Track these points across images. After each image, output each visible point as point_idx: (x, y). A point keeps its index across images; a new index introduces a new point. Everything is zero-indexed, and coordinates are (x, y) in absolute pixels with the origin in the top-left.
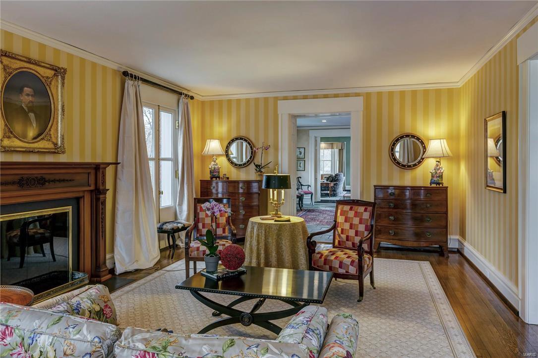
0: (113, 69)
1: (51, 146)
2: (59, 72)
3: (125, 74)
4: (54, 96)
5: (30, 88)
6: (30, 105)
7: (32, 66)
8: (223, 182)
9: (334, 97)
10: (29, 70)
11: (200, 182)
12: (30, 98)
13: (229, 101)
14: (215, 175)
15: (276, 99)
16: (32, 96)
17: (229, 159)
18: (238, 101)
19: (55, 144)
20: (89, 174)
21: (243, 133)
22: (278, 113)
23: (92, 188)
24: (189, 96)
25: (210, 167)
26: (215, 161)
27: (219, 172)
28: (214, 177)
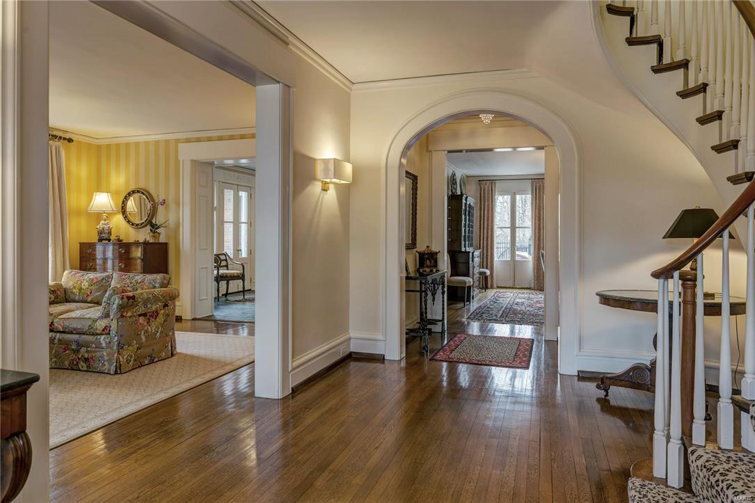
8: (114, 244)
9: (241, 139)
11: (79, 245)
13: (127, 145)
14: (104, 237)
15: (178, 141)
17: (126, 217)
18: (137, 144)
21: (142, 185)
22: (179, 159)
24: (65, 139)
25: (98, 227)
26: (105, 220)
27: (110, 233)
28: (101, 240)
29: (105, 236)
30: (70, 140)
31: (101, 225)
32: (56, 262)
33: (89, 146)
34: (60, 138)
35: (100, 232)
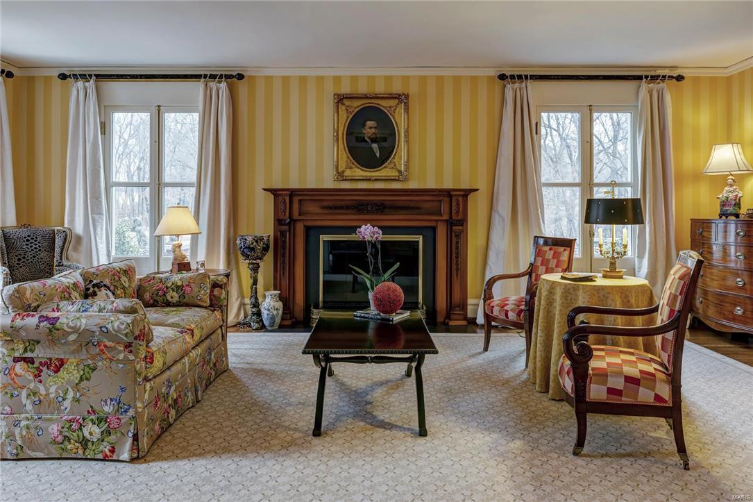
0: (488, 77)
1: (395, 173)
2: (402, 98)
3: (502, 77)
4: (398, 124)
5: (372, 120)
6: (374, 136)
7: (372, 101)
10: (371, 105)
12: (373, 130)
14: (727, 210)
16: (375, 128)
19: (400, 172)
20: (441, 201)
23: (446, 217)
24: (671, 77)
25: (720, 196)
26: (731, 186)
27: (738, 205)
28: (724, 214)
29: (730, 209)
30: (680, 78)
31: (726, 193)
32: (656, 245)
33: (713, 80)
34: (664, 77)
35: (723, 204)
